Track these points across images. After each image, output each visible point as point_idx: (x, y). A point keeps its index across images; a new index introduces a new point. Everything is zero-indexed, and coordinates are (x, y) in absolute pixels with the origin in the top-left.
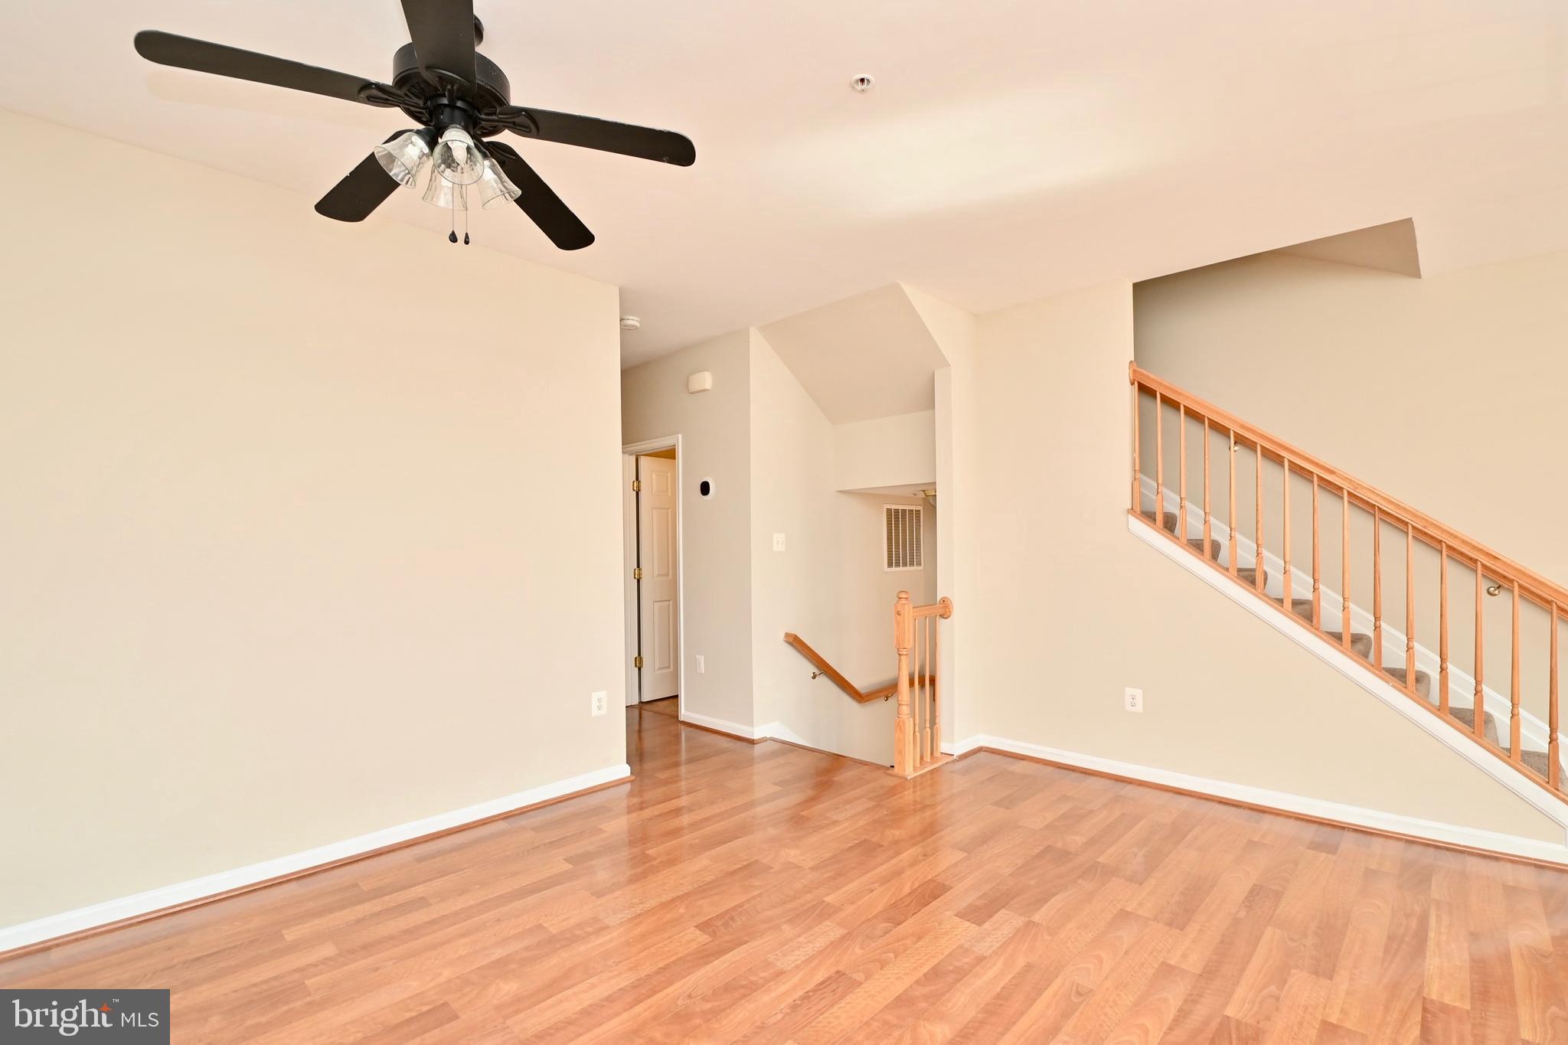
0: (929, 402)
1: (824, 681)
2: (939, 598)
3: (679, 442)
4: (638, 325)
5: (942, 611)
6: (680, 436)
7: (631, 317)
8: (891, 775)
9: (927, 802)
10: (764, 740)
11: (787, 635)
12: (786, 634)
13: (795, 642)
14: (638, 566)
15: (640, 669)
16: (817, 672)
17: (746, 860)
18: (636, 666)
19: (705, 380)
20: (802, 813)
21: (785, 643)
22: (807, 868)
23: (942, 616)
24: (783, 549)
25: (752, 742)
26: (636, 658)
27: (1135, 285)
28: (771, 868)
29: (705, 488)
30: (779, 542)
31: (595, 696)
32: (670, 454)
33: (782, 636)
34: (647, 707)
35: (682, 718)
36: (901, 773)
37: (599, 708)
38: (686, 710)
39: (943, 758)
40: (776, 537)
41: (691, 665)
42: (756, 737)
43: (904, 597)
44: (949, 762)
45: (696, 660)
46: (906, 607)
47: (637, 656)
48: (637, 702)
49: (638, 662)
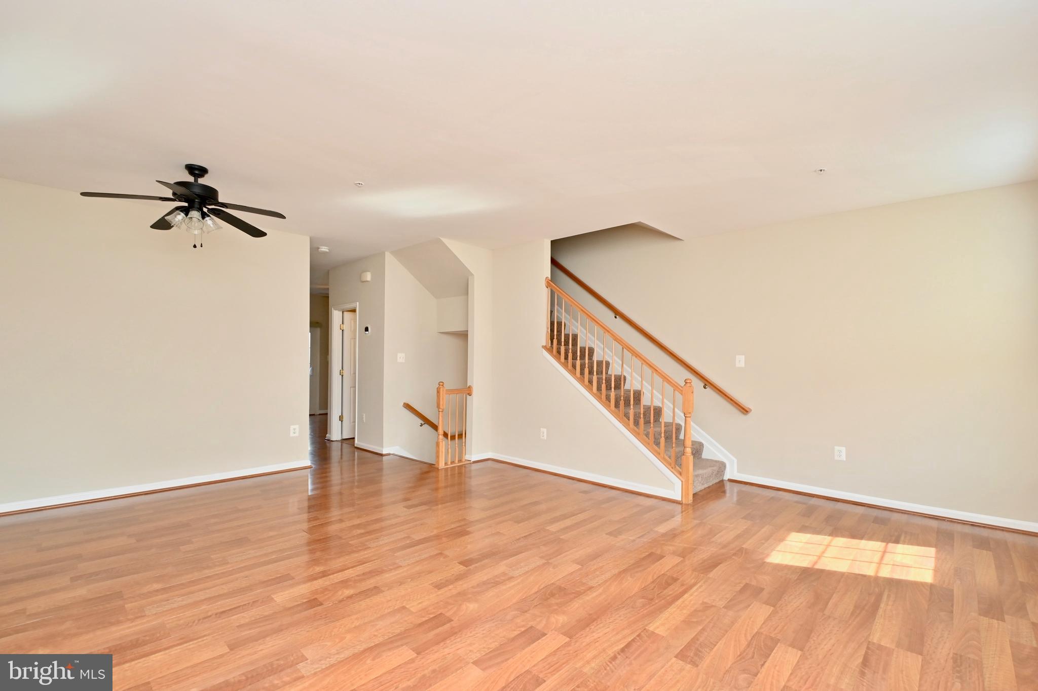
0: (466, 292)
1: (426, 426)
2: (468, 383)
3: (357, 305)
4: (327, 250)
5: (468, 392)
6: (358, 303)
7: (323, 247)
8: (432, 467)
10: (389, 454)
12: (404, 403)
13: (408, 406)
14: (342, 369)
15: (342, 421)
16: (423, 423)
18: (340, 420)
19: (368, 276)
21: (403, 407)
23: (468, 395)
24: (404, 361)
25: (381, 455)
26: (340, 416)
27: (552, 242)
29: (367, 329)
30: (401, 357)
31: (292, 427)
32: (354, 311)
33: (402, 404)
34: (345, 442)
35: (356, 446)
36: (437, 467)
37: (294, 433)
38: (358, 441)
39: (464, 462)
40: (399, 355)
41: (360, 418)
42: (384, 452)
43: (441, 384)
44: (467, 464)
45: (362, 416)
46: (441, 389)
47: (341, 415)
48: (340, 439)
49: (341, 418)
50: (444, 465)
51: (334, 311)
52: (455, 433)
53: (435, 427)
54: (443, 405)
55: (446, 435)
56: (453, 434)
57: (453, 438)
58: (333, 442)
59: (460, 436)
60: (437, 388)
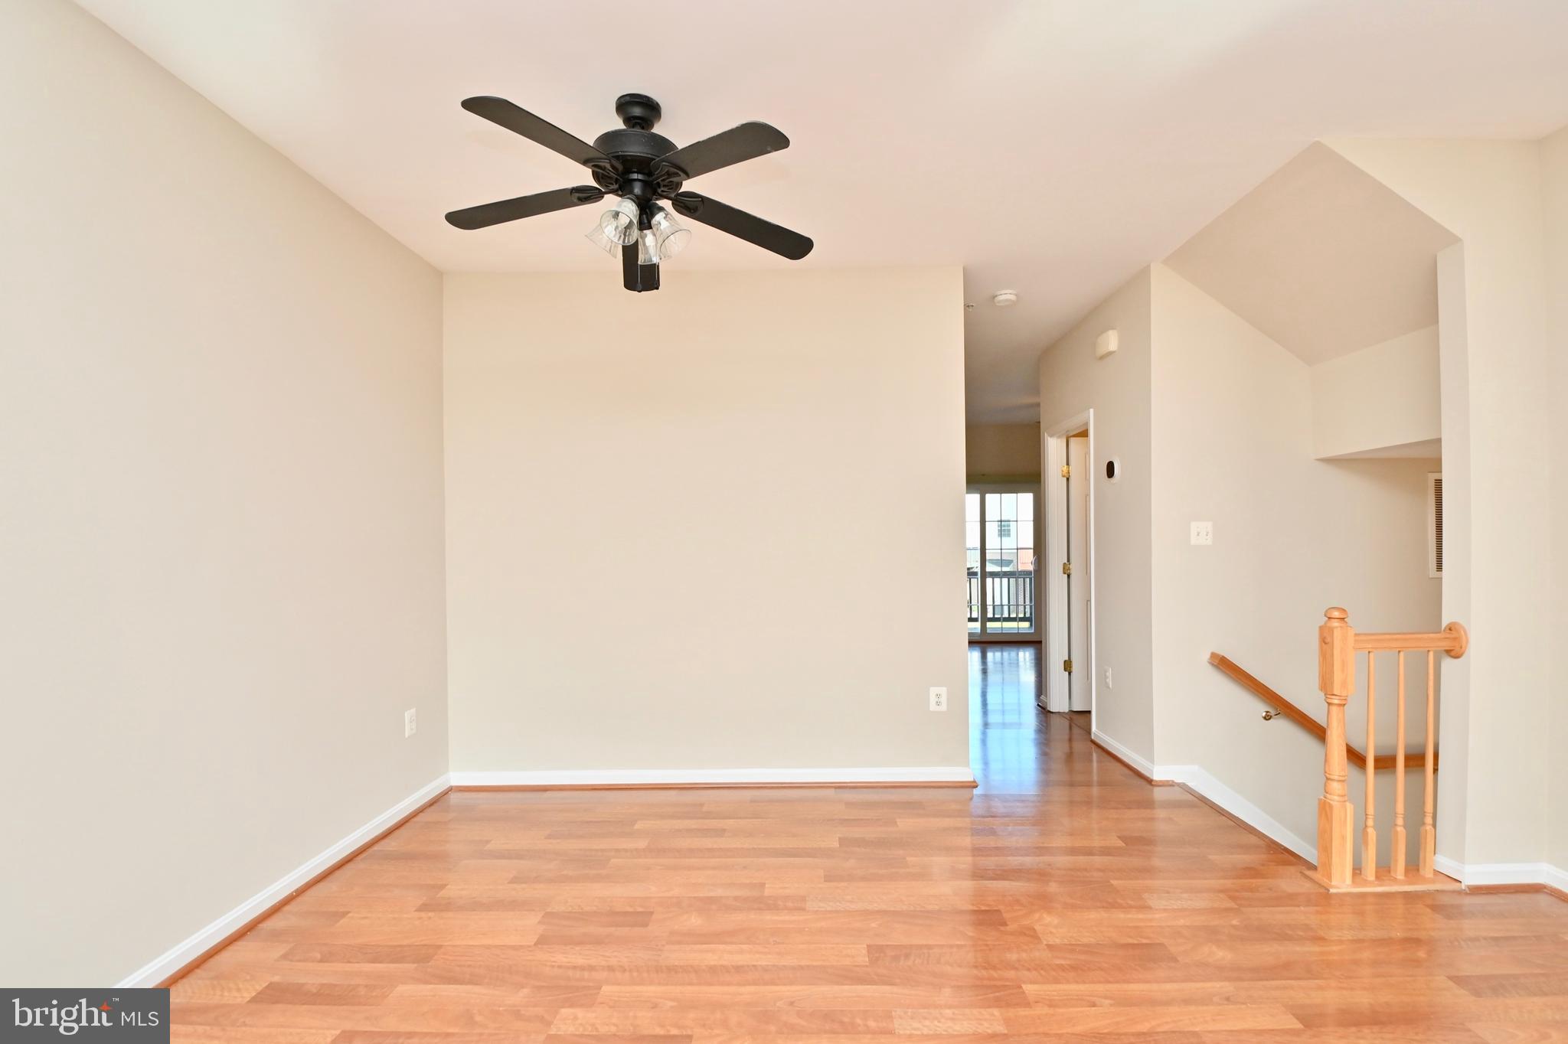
1: (1282, 726)
2: (1445, 622)
3: (1091, 419)
4: (1013, 297)
5: (1446, 645)
6: (1092, 411)
7: (1002, 292)
8: (1307, 877)
9: (1321, 933)
10: (1170, 784)
11: (1214, 655)
12: (1211, 653)
13: (1224, 665)
14: (1069, 560)
15: (1070, 674)
16: (1272, 712)
17: (989, 905)
18: (1065, 670)
19: (1111, 341)
20: (1114, 882)
21: (1208, 665)
22: (1045, 943)
23: (1449, 652)
24: (1209, 542)
25: (1151, 781)
26: (1065, 661)
28: (1005, 924)
29: (1110, 470)
30: (1201, 533)
31: (933, 691)
32: (1084, 434)
33: (1208, 656)
34: (1075, 719)
35: (1093, 737)
36: (1325, 881)
37: (938, 704)
38: (1097, 728)
39: (1433, 881)
40: (1195, 526)
41: (1102, 677)
42: (1157, 776)
43: (1337, 616)
44: (1443, 892)
45: (1106, 672)
46: (1337, 634)
47: (1067, 659)
48: (1067, 711)
49: (1068, 666)
50: (1348, 880)
51: (1049, 438)
52: (1396, 748)
53: (1319, 732)
54: (1344, 684)
55: (1356, 757)
56: (1387, 752)
57: (1385, 763)
58: (1054, 715)
59: (1415, 760)
60: (1321, 628)
